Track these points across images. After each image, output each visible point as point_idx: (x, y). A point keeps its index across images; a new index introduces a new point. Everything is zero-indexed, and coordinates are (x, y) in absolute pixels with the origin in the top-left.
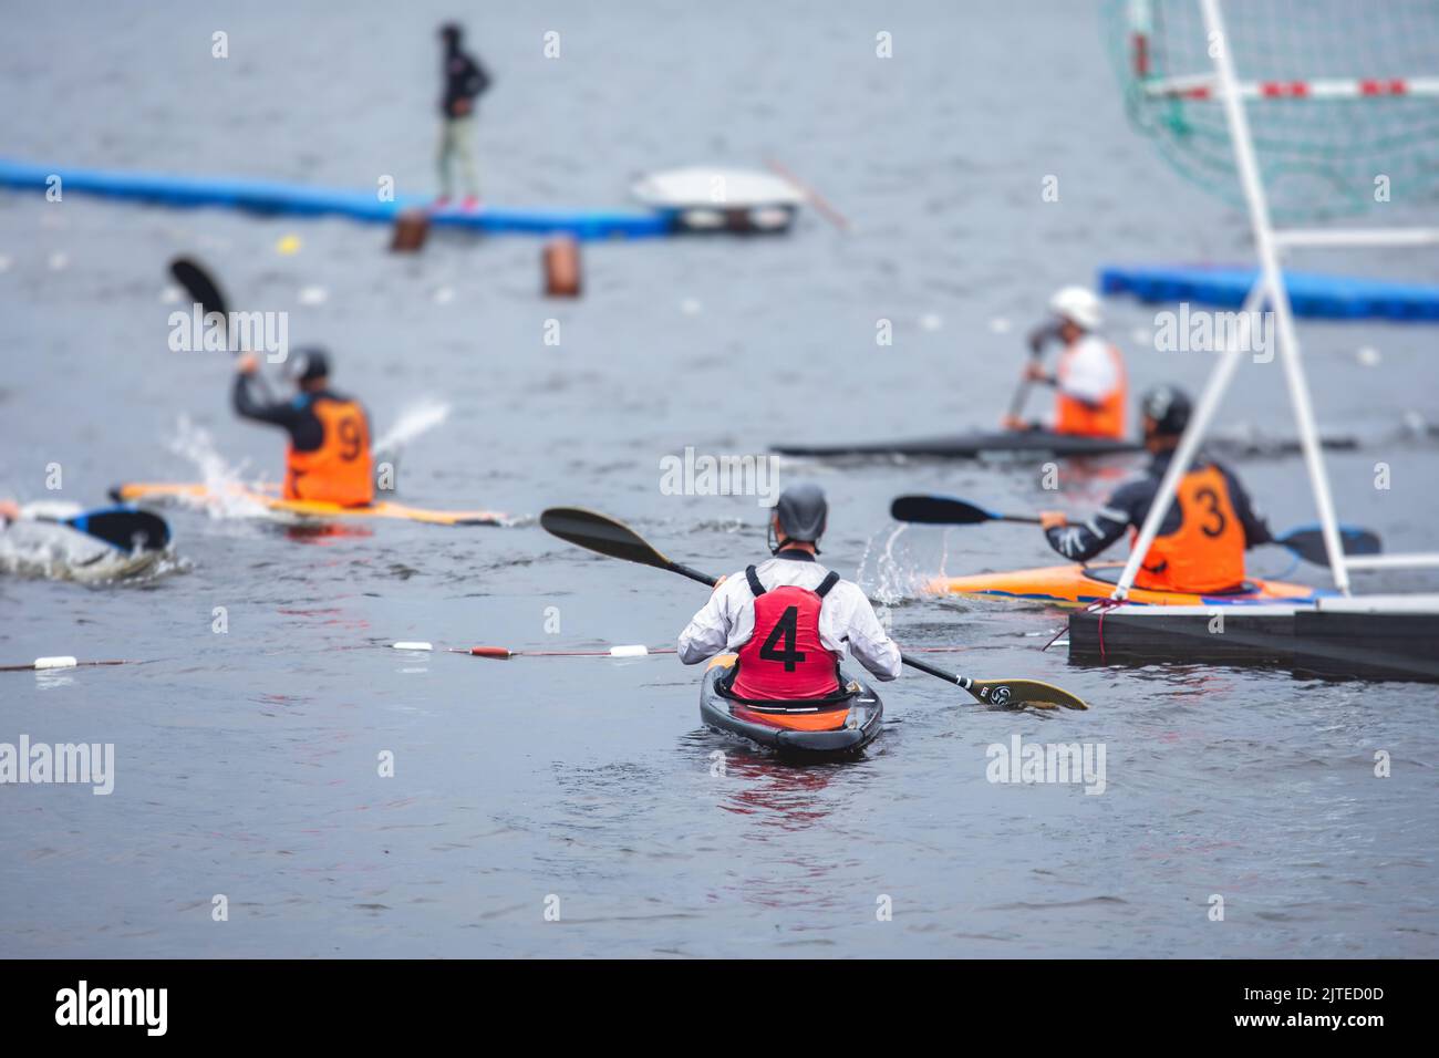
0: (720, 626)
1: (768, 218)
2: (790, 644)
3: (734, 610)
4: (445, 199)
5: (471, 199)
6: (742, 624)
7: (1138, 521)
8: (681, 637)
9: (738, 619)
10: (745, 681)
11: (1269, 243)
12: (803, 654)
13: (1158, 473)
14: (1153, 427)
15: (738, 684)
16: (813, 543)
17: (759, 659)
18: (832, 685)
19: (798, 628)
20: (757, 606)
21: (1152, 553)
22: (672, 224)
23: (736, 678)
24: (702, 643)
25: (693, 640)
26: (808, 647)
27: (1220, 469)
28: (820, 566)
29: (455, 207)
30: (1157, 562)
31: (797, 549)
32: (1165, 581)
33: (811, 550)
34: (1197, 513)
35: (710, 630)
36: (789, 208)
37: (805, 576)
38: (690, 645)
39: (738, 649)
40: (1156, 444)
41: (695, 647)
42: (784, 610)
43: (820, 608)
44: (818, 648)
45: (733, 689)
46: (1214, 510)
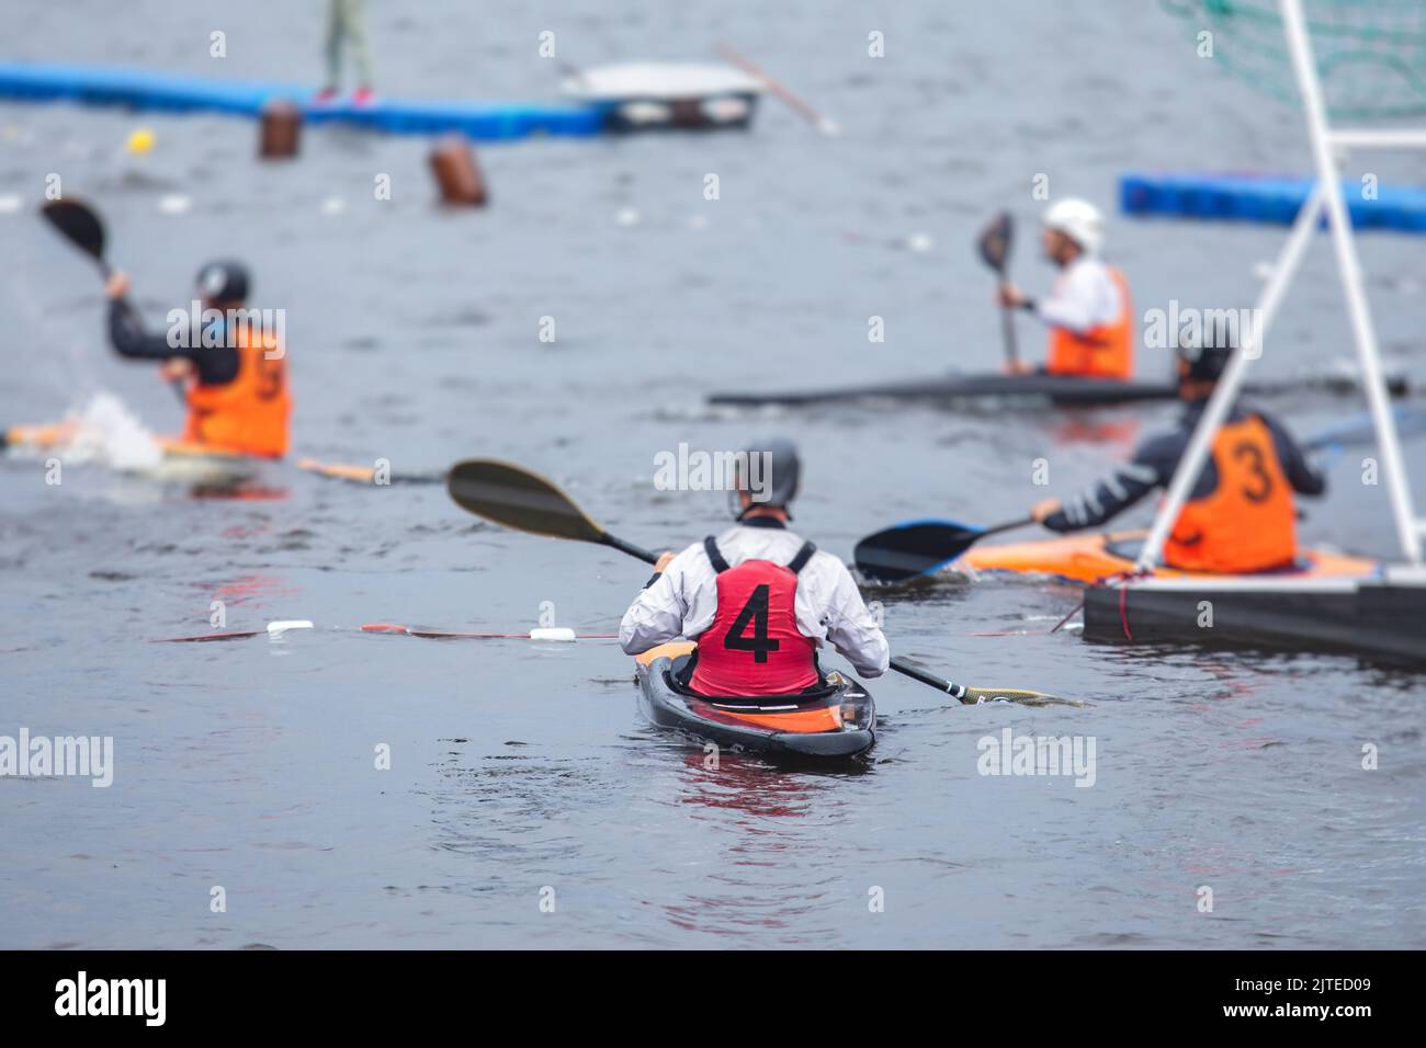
0: (675, 609)
1: (723, 109)
2: (761, 629)
3: (692, 589)
4: (330, 91)
5: (364, 92)
6: (701, 606)
7: (1165, 481)
8: (625, 622)
9: (696, 600)
10: (703, 674)
11: (1326, 141)
12: (777, 641)
13: (1190, 425)
14: (1187, 369)
15: (697, 678)
16: (783, 508)
17: (723, 649)
18: (808, 680)
19: (770, 610)
20: (719, 584)
21: (1182, 520)
22: (609, 120)
23: (694, 673)
24: (653, 629)
25: (641, 625)
26: (783, 633)
27: (1265, 420)
28: (793, 537)
29: (344, 99)
30: (1188, 533)
31: (766, 517)
32: (1198, 556)
33: (781, 516)
34: (1237, 474)
35: (662, 613)
36: (749, 98)
37: (775, 547)
38: (637, 630)
39: (697, 637)
40: (1190, 391)
41: (642, 634)
42: (754, 588)
43: (795, 586)
44: (794, 634)
45: (691, 684)
46: (1258, 469)
